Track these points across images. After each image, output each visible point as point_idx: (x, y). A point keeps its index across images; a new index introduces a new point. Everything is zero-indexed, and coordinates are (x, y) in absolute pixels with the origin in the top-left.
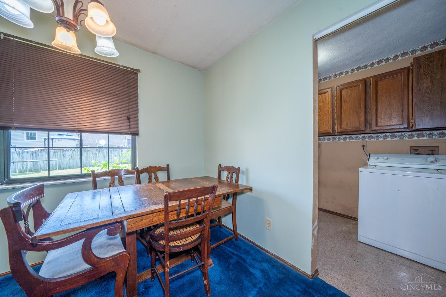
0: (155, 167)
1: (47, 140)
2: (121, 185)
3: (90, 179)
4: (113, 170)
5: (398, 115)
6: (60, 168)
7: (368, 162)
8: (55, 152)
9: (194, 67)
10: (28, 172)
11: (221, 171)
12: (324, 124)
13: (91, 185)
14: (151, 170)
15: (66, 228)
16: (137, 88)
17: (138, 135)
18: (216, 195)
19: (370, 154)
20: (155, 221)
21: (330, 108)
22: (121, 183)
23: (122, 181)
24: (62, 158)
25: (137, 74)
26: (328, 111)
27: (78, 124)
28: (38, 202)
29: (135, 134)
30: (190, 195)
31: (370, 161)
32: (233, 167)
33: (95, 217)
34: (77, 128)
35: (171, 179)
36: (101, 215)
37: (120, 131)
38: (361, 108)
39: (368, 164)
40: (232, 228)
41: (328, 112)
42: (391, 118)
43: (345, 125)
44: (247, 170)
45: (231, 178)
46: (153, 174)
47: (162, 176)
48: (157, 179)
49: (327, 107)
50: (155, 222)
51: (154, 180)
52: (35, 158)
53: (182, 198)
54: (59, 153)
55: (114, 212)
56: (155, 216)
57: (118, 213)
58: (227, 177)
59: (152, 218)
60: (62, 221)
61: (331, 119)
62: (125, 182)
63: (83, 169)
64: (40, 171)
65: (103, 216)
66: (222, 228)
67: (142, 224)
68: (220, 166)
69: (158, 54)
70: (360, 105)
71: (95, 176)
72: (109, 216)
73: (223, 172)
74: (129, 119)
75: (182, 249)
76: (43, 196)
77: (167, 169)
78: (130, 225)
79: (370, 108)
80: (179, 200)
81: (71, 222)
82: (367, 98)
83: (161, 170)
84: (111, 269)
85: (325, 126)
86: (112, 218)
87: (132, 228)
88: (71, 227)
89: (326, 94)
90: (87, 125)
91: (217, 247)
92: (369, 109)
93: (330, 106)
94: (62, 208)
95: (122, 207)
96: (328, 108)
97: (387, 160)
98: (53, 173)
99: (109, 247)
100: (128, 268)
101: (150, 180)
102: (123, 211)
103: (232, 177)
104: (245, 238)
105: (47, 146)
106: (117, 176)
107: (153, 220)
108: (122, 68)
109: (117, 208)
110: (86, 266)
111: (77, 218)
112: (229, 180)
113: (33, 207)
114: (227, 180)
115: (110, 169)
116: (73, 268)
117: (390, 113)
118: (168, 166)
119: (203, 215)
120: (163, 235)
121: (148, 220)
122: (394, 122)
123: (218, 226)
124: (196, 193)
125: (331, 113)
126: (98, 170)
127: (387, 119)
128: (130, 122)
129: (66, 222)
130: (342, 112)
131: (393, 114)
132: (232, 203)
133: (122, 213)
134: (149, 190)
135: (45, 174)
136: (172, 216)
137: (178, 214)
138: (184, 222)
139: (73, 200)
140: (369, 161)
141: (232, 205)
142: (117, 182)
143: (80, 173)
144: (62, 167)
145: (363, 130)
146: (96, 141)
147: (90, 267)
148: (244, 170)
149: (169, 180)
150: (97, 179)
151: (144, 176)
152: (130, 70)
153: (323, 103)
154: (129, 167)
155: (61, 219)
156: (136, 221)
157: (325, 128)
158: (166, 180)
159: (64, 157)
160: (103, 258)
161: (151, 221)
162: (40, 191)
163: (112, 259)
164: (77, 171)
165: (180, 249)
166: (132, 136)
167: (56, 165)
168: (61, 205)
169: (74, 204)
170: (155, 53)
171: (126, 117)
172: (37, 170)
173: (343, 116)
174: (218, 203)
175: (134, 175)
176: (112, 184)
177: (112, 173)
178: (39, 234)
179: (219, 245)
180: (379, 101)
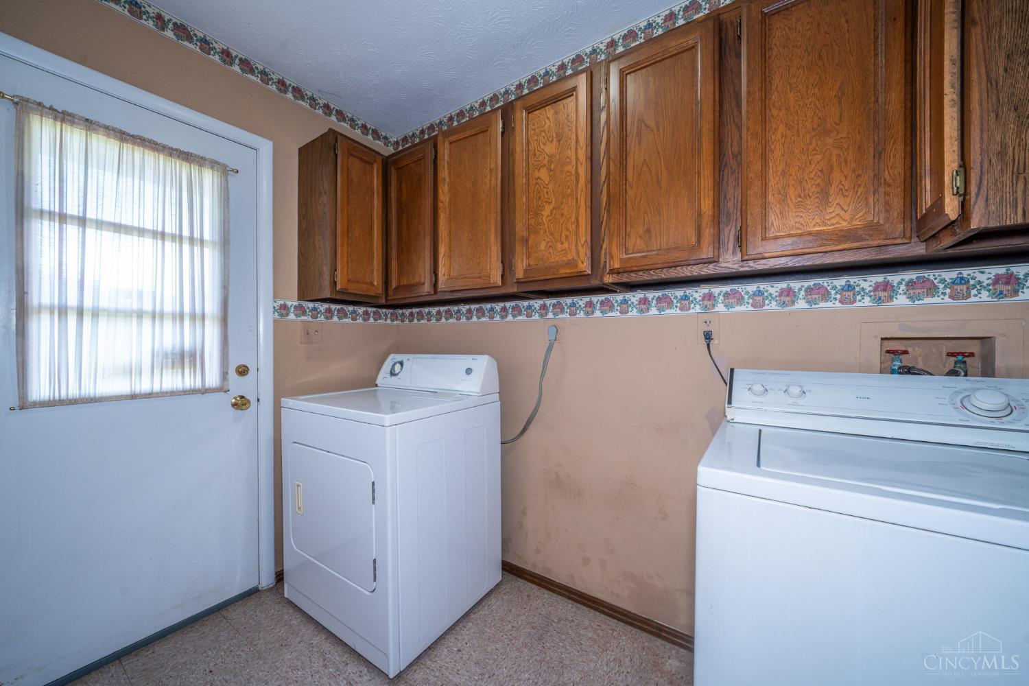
5: (859, 176)
7: (727, 410)
12: (563, 237)
19: (732, 370)
21: (584, 163)
26: (577, 173)
31: (734, 403)
38: (700, 152)
39: (729, 418)
41: (577, 181)
42: (827, 193)
43: (641, 237)
49: (573, 158)
61: (589, 210)
70: (700, 141)
79: (740, 153)
82: (726, 106)
85: (566, 245)
89: (570, 102)
92: (734, 156)
93: (582, 155)
96: (577, 159)
97: (800, 401)
117: (822, 171)
122: (842, 213)
125: (589, 185)
127: (808, 202)
130: (630, 178)
131: (837, 176)
140: (730, 402)
145: (711, 255)
153: (559, 141)
157: (565, 251)
173: (630, 192)
180: (775, 112)
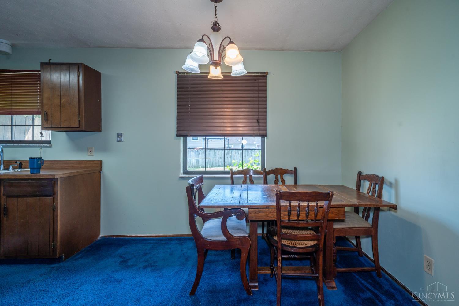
0: (282, 169)
1: (205, 140)
2: (251, 184)
3: (229, 176)
4: (246, 169)
6: (212, 166)
8: (209, 151)
9: (327, 51)
10: (193, 168)
11: (362, 181)
13: (230, 181)
14: (279, 173)
15: (213, 205)
16: (266, 91)
17: (266, 137)
18: (331, 205)
20: (270, 216)
22: (252, 182)
23: (252, 180)
24: (214, 157)
25: (266, 76)
27: (223, 130)
28: (200, 187)
29: (264, 136)
30: (300, 198)
32: (377, 176)
33: (229, 202)
34: (222, 133)
35: (298, 184)
36: (232, 202)
37: (252, 133)
40: (372, 258)
44: (397, 181)
45: (373, 191)
46: (279, 176)
47: (289, 179)
48: (283, 182)
50: (270, 218)
51: (280, 183)
52: (197, 156)
53: (292, 199)
54: (212, 152)
55: (240, 201)
56: (270, 212)
57: (243, 202)
58: (368, 189)
59: (267, 213)
60: (211, 201)
62: (255, 181)
63: (225, 168)
64: (200, 168)
65: (234, 203)
66: (362, 256)
67: (260, 216)
68: (360, 173)
69: (285, 50)
71: (233, 173)
72: (238, 204)
73: (365, 182)
74: (258, 121)
75: (294, 251)
76: (203, 184)
77: (295, 173)
78: (251, 215)
80: (290, 201)
81: (216, 202)
83: (288, 173)
84: (238, 246)
86: (238, 205)
87: (252, 217)
88: (216, 205)
90: (228, 130)
91: (345, 272)
94: (212, 193)
95: (247, 200)
98: (208, 169)
99: (238, 230)
100: (249, 250)
101: (276, 182)
102: (247, 202)
103: (374, 189)
104: (393, 278)
105: (204, 148)
106: (248, 175)
107: (269, 216)
108: (253, 75)
109: (243, 199)
110: (223, 238)
111: (219, 201)
112: (370, 194)
113: (198, 190)
114: (368, 193)
115: (244, 168)
116: (217, 236)
118: (295, 169)
119: (317, 223)
120: (276, 230)
121: (264, 214)
123: (357, 253)
124: (306, 197)
126: (235, 169)
128: (259, 125)
129: (213, 202)
132: (371, 224)
133: (245, 203)
134: (271, 190)
135: (203, 169)
136: (286, 216)
137: (289, 215)
138: (295, 224)
139: (218, 190)
141: (371, 226)
142: (248, 181)
143: (223, 170)
144: (214, 165)
146: (239, 140)
147: (226, 239)
148: (393, 181)
149: (296, 184)
150: (234, 176)
151: (271, 177)
152: (259, 74)
154: (259, 168)
155: (211, 199)
156: (255, 213)
158: (293, 183)
159: (215, 155)
160: (233, 236)
161: (267, 215)
162: (201, 180)
163: (238, 239)
164: (221, 169)
165: (292, 249)
166: (262, 137)
167: (210, 163)
168: (211, 192)
169: (218, 192)
170: (282, 50)
171: (256, 120)
172: (198, 167)
174: (340, 215)
175: (262, 176)
176: (245, 182)
177: (245, 172)
178: (201, 205)
179: (350, 272)
